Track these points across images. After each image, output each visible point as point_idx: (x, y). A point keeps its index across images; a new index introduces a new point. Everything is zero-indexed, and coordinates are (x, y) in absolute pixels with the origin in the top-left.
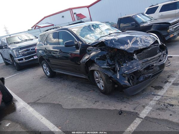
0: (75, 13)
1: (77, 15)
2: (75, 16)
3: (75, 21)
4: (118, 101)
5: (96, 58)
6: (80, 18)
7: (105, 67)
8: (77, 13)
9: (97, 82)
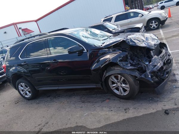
0: (20, 28)
1: (23, 30)
2: (20, 31)
3: (21, 36)
4: (150, 102)
5: (119, 59)
6: (26, 33)
7: (130, 67)
8: (23, 28)
9: (113, 89)
